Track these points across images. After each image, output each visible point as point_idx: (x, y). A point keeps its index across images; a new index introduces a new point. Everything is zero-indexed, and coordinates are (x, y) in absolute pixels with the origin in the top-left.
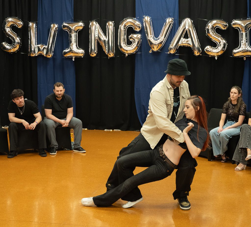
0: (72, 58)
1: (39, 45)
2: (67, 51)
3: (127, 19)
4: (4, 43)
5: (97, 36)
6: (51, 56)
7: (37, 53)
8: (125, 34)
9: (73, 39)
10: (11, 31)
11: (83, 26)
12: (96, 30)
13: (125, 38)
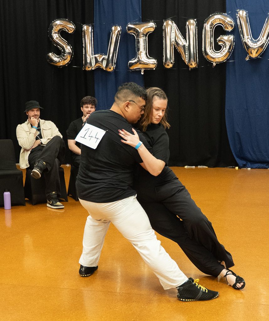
0: (140, 71)
1: (97, 56)
2: (133, 62)
3: (214, 15)
4: (50, 54)
5: (174, 40)
6: (112, 69)
7: (94, 66)
8: (211, 36)
9: (141, 45)
10: (60, 37)
11: (154, 27)
12: (172, 31)
13: (212, 41)
